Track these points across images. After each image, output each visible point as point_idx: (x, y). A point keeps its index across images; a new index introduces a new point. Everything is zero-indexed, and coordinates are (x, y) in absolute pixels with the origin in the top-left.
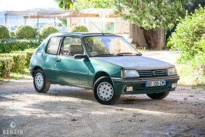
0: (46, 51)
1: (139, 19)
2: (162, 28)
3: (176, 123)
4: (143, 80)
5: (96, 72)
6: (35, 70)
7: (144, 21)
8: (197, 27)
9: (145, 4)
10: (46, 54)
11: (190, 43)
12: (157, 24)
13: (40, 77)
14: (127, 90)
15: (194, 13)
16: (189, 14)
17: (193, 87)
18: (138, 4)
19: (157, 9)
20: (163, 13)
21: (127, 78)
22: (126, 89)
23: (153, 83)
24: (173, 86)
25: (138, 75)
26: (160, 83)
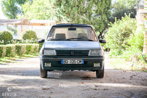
8: (124, 30)
9: (80, 16)
11: (119, 42)
16: (118, 20)
18: (74, 15)
19: (88, 20)
20: (93, 23)
23: (69, 61)
24: (95, 65)
25: (55, 54)
26: (77, 61)
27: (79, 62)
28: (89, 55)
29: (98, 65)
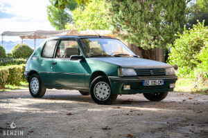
0: (42, 55)
1: (137, 38)
2: (161, 48)
3: (175, 116)
4: (141, 78)
5: (93, 71)
6: (31, 75)
7: (142, 41)
8: (195, 42)
9: (144, 24)
10: (42, 58)
11: (189, 57)
12: (156, 44)
13: (35, 82)
14: (125, 89)
15: (192, 28)
16: (187, 29)
17: (192, 93)
18: (136, 23)
19: (155, 29)
20: (162, 33)
21: (125, 77)
22: (123, 87)
23: (151, 82)
24: (171, 86)
25: (135, 74)
27: (159, 82)
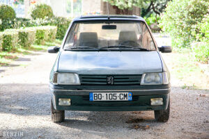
8: (193, 6)
11: (185, 25)
23: (104, 96)
24: (154, 102)
25: (78, 82)
26: (119, 96)
27: (122, 97)
28: (142, 82)
29: (159, 102)
